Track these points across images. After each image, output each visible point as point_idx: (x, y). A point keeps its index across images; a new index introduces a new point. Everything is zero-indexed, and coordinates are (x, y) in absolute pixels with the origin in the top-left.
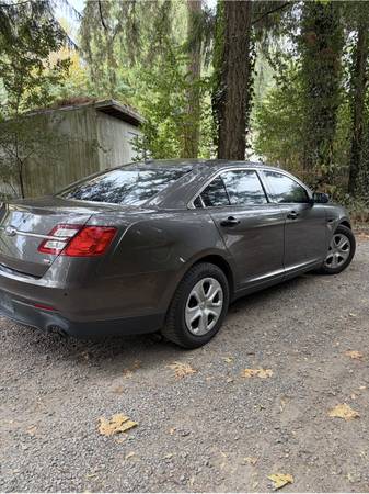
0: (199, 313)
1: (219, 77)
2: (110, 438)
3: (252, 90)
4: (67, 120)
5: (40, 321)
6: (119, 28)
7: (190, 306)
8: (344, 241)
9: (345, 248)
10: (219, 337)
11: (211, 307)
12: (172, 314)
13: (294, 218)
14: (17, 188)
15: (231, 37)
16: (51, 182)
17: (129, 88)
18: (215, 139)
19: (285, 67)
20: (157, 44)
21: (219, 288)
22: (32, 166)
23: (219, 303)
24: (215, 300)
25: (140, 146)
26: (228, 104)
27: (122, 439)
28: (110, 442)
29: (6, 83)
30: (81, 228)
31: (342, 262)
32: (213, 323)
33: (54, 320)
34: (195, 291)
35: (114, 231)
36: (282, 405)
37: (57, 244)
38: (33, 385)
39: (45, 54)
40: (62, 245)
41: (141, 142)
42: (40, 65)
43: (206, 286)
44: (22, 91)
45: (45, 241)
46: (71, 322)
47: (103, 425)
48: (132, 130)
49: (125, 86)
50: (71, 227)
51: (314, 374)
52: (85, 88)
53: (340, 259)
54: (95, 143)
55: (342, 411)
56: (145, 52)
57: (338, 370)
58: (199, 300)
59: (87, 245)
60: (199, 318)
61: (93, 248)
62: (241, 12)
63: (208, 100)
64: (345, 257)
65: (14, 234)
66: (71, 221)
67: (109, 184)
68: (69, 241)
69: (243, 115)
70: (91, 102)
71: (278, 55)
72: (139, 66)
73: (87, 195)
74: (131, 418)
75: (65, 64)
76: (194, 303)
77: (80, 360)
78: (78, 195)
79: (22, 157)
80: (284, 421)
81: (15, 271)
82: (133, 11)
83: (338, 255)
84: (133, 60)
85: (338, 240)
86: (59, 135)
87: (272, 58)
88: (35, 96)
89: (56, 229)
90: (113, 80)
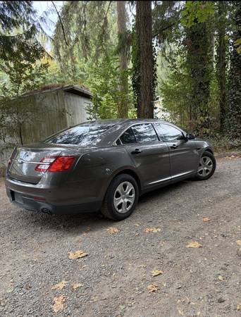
0: (122, 201)
1: (136, 69)
2: (74, 260)
3: (156, 75)
4: (47, 98)
5: (37, 206)
6: (77, 40)
7: (116, 197)
8: (209, 160)
9: (210, 164)
10: (134, 215)
11: (128, 198)
12: (106, 201)
13: (175, 148)
14: (18, 139)
15: (141, 46)
16: (38, 135)
17: (85, 74)
18: (135, 105)
19: (175, 60)
20: (100, 48)
21: (132, 188)
22: (27, 126)
23: (133, 195)
24: (131, 194)
25: (91, 111)
26: (142, 84)
27: (80, 260)
28: (74, 262)
29: (11, 78)
30: (57, 157)
31: (209, 173)
32: (130, 207)
33: (45, 206)
34: (119, 189)
35: (74, 158)
36: (163, 244)
37: (45, 167)
38: (34, 240)
39: (33, 61)
40: (47, 167)
41: (92, 108)
42: (31, 68)
43: (125, 186)
44: (20, 83)
45: (39, 165)
46: (53, 206)
47: (71, 255)
48: (86, 101)
49: (82, 73)
50: (51, 157)
51: (183, 230)
52: (57, 75)
53: (207, 171)
54: (64, 110)
55: (193, 245)
56: (94, 52)
57: (196, 227)
58: (121, 194)
59: (60, 166)
60: (122, 203)
61: (63, 168)
62: (146, 32)
63: (130, 82)
64: (210, 170)
65: (22, 163)
66: (52, 155)
67: (73, 134)
68: (51, 164)
69: (151, 90)
70: (61, 87)
71: (171, 53)
72: (90, 60)
73: (60, 141)
74: (85, 252)
75: (45, 66)
76: (118, 195)
77: (58, 229)
78: (55, 141)
79: (21, 121)
80: (163, 250)
81: (22, 182)
82: (85, 29)
83: (206, 168)
84: (86, 58)
85: (205, 160)
86: (43, 107)
87: (167, 56)
88: (29, 85)
89: (44, 159)
90: (74, 70)
